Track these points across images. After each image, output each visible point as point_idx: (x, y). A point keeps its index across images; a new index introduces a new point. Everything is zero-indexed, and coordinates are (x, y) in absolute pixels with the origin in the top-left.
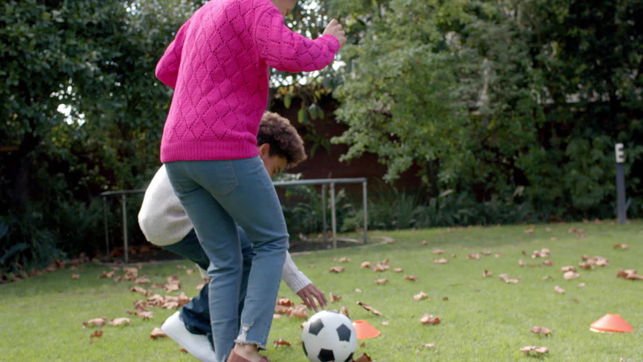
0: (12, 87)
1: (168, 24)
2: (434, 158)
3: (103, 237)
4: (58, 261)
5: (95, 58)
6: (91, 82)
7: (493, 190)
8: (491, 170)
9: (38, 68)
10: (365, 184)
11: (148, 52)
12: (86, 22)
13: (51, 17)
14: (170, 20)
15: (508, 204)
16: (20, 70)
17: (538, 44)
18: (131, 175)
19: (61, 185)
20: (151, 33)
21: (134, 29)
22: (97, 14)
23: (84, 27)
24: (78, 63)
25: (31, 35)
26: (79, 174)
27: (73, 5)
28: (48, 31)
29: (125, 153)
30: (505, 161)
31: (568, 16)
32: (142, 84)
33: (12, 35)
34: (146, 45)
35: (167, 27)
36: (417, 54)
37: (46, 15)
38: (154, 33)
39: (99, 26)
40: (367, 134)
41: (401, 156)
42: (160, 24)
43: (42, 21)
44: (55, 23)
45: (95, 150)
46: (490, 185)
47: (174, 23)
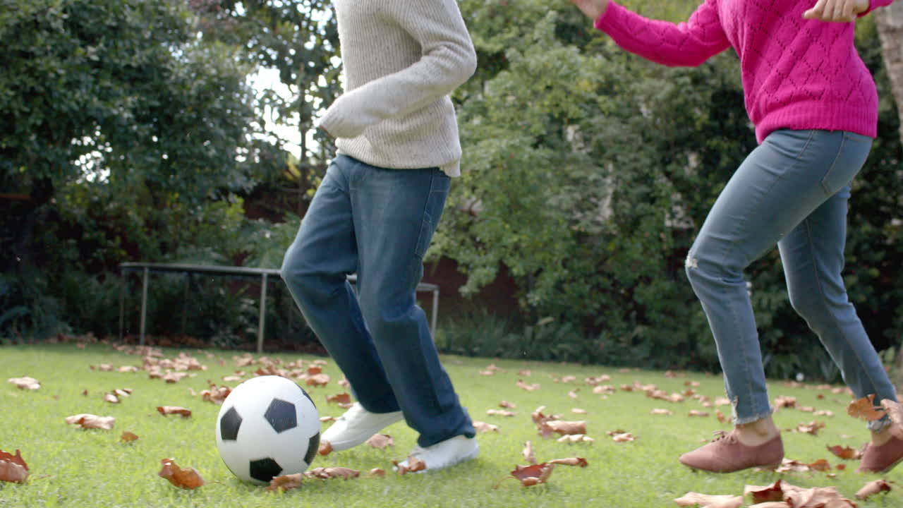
0: (34, 125)
1: (217, 76)
2: (523, 273)
3: (117, 318)
4: (62, 334)
5: (130, 105)
6: (122, 130)
7: (604, 326)
8: (604, 300)
9: (64, 108)
10: (436, 293)
11: (191, 105)
12: (124, 63)
13: (86, 53)
14: (219, 71)
15: (623, 345)
16: (45, 108)
17: (671, 152)
18: (159, 253)
19: (73, 254)
20: (195, 84)
21: (177, 77)
22: (137, 56)
23: (121, 69)
24: (110, 107)
25: (62, 72)
26: (95, 244)
27: (111, 42)
28: (80, 68)
29: (154, 225)
30: (622, 291)
31: (707, 123)
32: (179, 140)
33: (40, 69)
34: (190, 97)
35: (215, 80)
36: (513, 146)
37: (80, 51)
38: (200, 85)
39: (139, 69)
40: (447, 235)
41: (484, 266)
42: (208, 76)
43: (74, 56)
44: (89, 60)
45: (118, 217)
46: (601, 319)
47: (223, 75)
